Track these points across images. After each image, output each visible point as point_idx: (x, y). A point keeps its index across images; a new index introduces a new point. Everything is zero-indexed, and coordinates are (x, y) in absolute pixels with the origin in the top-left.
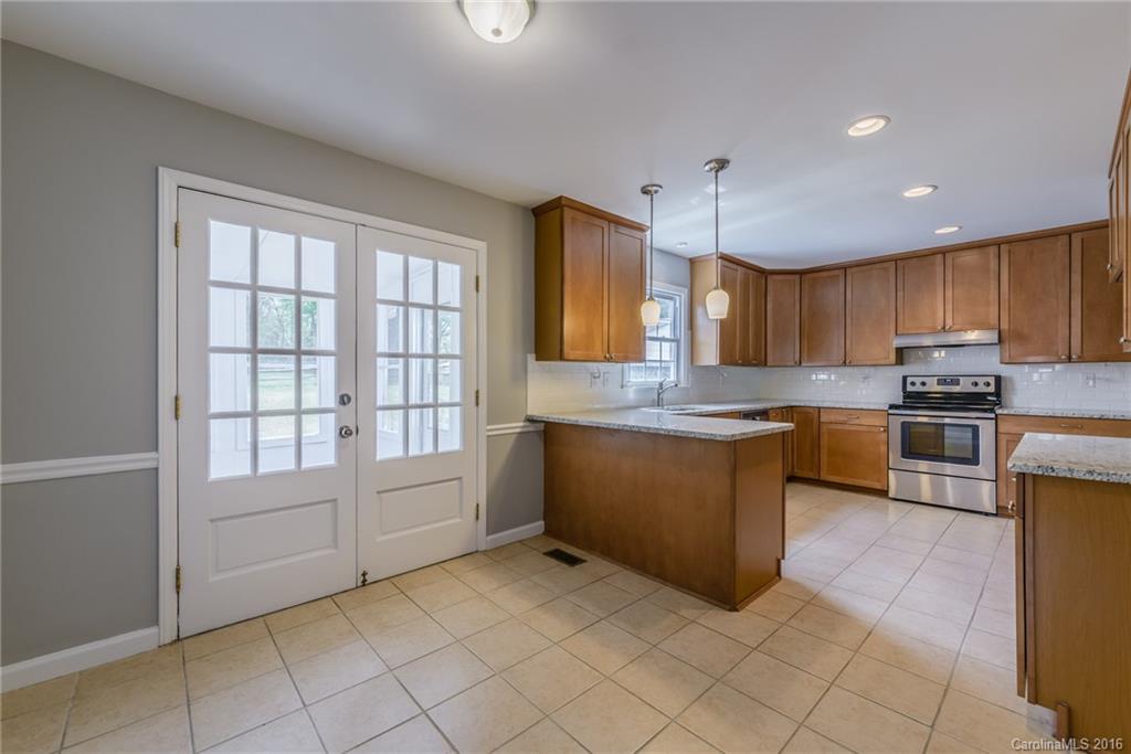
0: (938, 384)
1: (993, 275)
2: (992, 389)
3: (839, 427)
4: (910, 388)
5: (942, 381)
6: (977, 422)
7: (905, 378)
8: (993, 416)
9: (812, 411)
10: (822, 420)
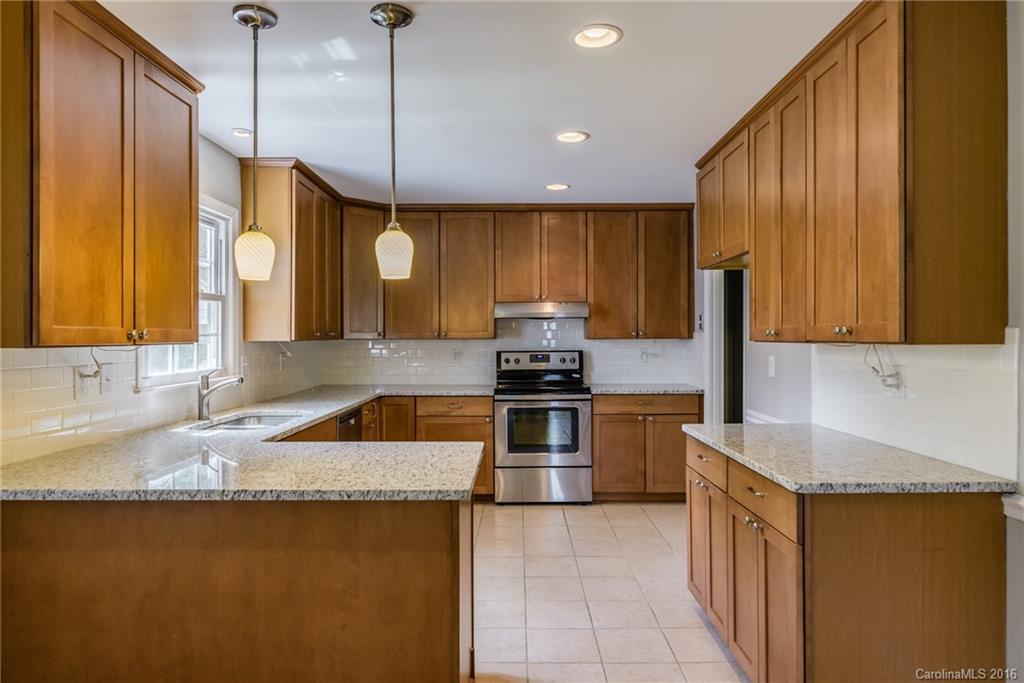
0: (531, 361)
1: (582, 245)
2: (576, 366)
3: (441, 421)
4: (504, 366)
5: (534, 358)
6: (577, 405)
7: (499, 354)
8: (589, 396)
9: (405, 401)
10: (420, 412)
